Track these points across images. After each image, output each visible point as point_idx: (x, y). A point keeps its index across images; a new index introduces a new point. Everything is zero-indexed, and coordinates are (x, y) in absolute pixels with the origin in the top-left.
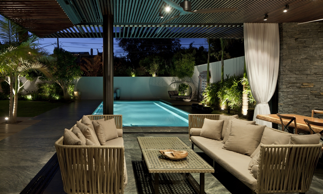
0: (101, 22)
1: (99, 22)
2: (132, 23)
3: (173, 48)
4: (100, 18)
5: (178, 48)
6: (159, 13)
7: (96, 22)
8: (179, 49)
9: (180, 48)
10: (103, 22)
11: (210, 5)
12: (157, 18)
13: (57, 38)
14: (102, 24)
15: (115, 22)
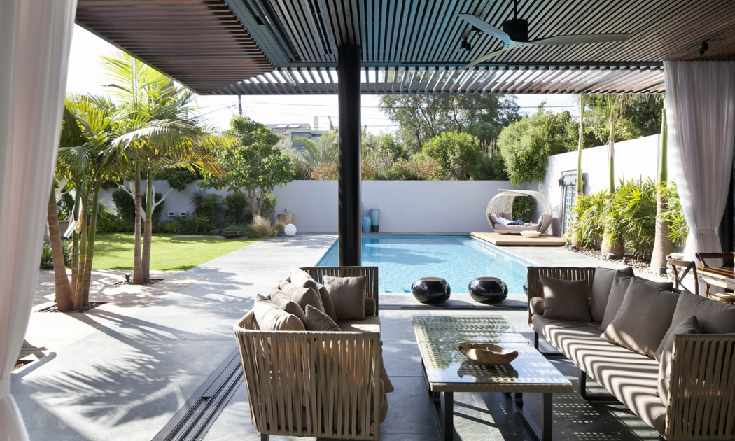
0: (333, 60)
1: (329, 60)
2: (402, 63)
3: (502, 114)
4: (331, 52)
5: (512, 114)
6: (462, 40)
7: (324, 60)
8: (514, 116)
9: (517, 115)
10: (337, 61)
11: (576, 23)
12: (458, 53)
13: (237, 96)
14: (337, 65)
15: (365, 60)
